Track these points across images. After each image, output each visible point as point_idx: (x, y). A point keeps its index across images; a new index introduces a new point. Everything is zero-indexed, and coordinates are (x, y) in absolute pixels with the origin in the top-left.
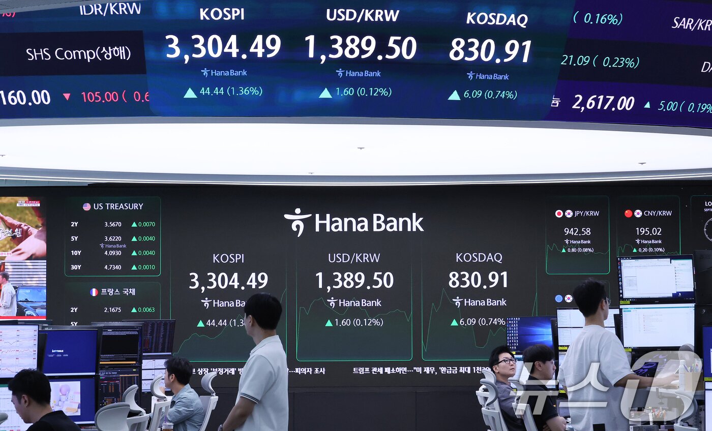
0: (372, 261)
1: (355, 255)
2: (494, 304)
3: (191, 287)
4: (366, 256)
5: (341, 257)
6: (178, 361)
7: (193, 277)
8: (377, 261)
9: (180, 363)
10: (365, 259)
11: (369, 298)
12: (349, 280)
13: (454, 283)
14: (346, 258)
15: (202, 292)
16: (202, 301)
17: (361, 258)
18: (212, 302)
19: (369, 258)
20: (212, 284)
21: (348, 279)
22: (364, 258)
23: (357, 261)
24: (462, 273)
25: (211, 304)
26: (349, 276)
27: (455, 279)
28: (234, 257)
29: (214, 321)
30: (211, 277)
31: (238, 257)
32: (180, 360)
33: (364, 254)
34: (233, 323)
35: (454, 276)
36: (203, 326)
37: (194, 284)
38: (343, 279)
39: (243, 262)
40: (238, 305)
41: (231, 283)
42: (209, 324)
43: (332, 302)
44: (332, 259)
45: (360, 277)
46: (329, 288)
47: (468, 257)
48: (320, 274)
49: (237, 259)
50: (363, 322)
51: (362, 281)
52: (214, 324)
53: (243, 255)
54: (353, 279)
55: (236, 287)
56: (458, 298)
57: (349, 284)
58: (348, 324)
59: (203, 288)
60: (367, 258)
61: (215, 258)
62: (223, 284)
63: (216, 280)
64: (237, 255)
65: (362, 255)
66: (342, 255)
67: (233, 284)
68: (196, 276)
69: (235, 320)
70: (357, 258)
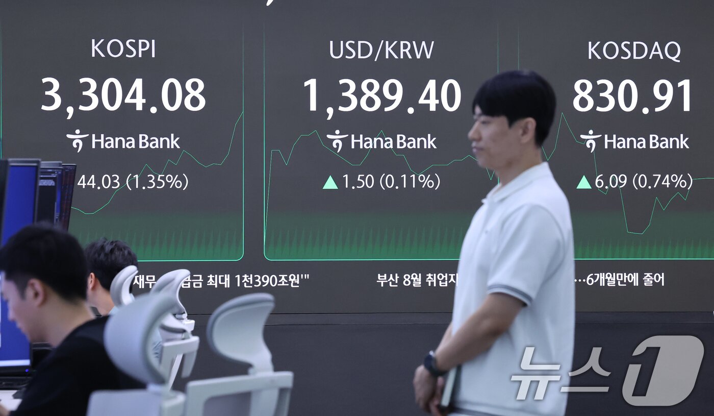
0: (418, 56)
1: (384, 44)
2: (664, 145)
3: (44, 108)
4: (405, 46)
5: (355, 47)
7: (50, 86)
8: (428, 56)
10: (405, 53)
11: (411, 133)
12: (372, 94)
13: (583, 102)
14: (365, 50)
15: (69, 118)
16: (69, 136)
17: (396, 49)
18: (90, 138)
19: (412, 51)
20: (88, 101)
21: (369, 94)
22: (402, 50)
23: (387, 57)
24: (599, 82)
25: (87, 142)
26: (370, 86)
27: (585, 94)
28: (135, 45)
29: (93, 177)
30: (87, 86)
31: (144, 45)
33: (402, 43)
34: (132, 183)
35: (583, 87)
37: (51, 101)
38: (359, 93)
39: (153, 56)
40: (144, 144)
41: (128, 100)
42: (84, 184)
43: (336, 139)
44: (337, 52)
45: (393, 89)
46: (330, 111)
47: (611, 50)
48: (312, 83)
49: (141, 50)
50: (399, 181)
51: (398, 97)
52: (93, 184)
53: (153, 41)
54: (380, 94)
55: (139, 107)
56: (591, 132)
57: (370, 102)
58: (370, 184)
59: (70, 110)
60: (407, 51)
61: (95, 47)
62: (112, 101)
63: (98, 92)
64: (140, 41)
65: (398, 45)
66: (356, 44)
67: (133, 101)
68: (56, 84)
69: (137, 176)
70: (388, 49)
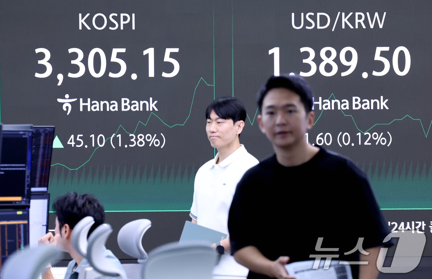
0: (372, 26)
1: (341, 15)
3: (37, 75)
4: (360, 17)
5: (314, 18)
6: (72, 198)
7: (42, 56)
8: (381, 26)
9: (75, 203)
10: (359, 23)
11: (365, 95)
12: (330, 61)
14: (323, 21)
15: (59, 84)
16: (59, 100)
17: (352, 20)
18: (78, 102)
19: (366, 21)
20: (76, 69)
21: (327, 60)
22: (357, 21)
23: (343, 27)
26: (328, 54)
28: (117, 19)
29: (80, 136)
30: (75, 56)
31: (125, 19)
32: (76, 196)
33: (357, 14)
34: (116, 142)
36: (61, 146)
37: (43, 69)
38: (318, 60)
39: (134, 28)
40: (126, 107)
42: (73, 144)
44: (298, 23)
45: (349, 56)
48: (275, 51)
49: (122, 23)
50: (354, 139)
51: (353, 64)
53: (133, 15)
54: (337, 60)
57: (328, 68)
58: (328, 142)
59: (60, 77)
60: (361, 21)
61: (82, 21)
62: (97, 69)
63: (85, 61)
64: (122, 15)
65: (353, 16)
66: (316, 15)
68: (48, 54)
69: (119, 136)
70: (345, 20)
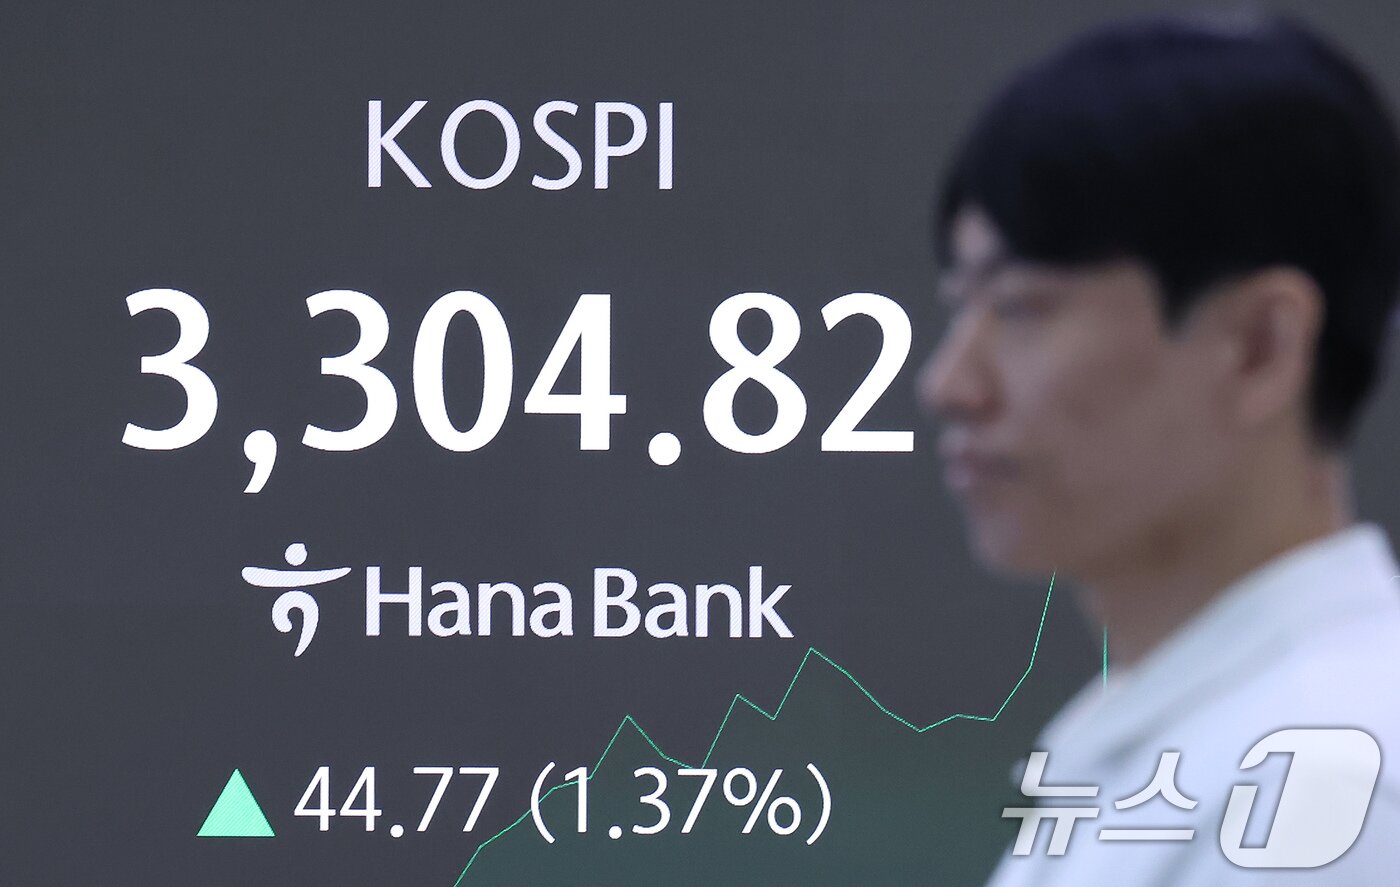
3: (136, 436)
7: (162, 330)
15: (255, 486)
16: (255, 576)
18: (355, 586)
20: (347, 404)
25: (340, 602)
28: (578, 131)
29: (368, 775)
30: (342, 331)
31: (620, 129)
34: (559, 806)
36: (259, 826)
37: (168, 403)
39: (666, 182)
40: (616, 617)
41: (541, 400)
42: (325, 813)
49: (603, 151)
52: (371, 813)
53: (666, 110)
55: (595, 437)
59: (261, 448)
61: (381, 141)
62: (463, 407)
63: (396, 362)
64: (603, 110)
67: (564, 404)
68: (194, 324)
69: (581, 773)
